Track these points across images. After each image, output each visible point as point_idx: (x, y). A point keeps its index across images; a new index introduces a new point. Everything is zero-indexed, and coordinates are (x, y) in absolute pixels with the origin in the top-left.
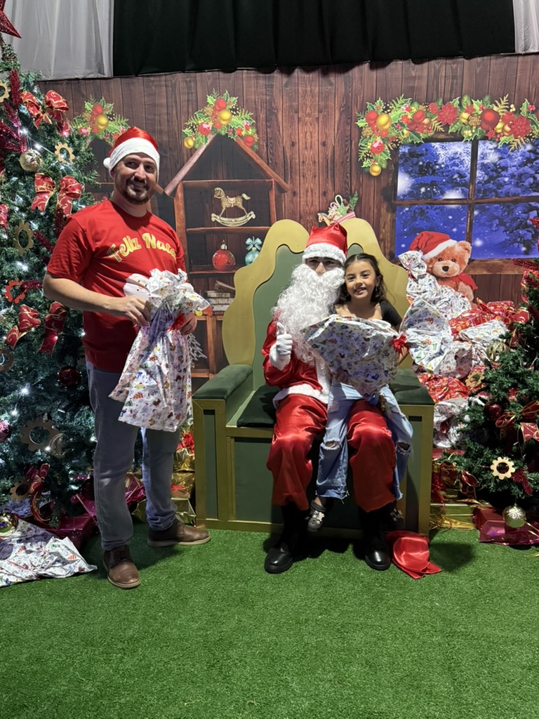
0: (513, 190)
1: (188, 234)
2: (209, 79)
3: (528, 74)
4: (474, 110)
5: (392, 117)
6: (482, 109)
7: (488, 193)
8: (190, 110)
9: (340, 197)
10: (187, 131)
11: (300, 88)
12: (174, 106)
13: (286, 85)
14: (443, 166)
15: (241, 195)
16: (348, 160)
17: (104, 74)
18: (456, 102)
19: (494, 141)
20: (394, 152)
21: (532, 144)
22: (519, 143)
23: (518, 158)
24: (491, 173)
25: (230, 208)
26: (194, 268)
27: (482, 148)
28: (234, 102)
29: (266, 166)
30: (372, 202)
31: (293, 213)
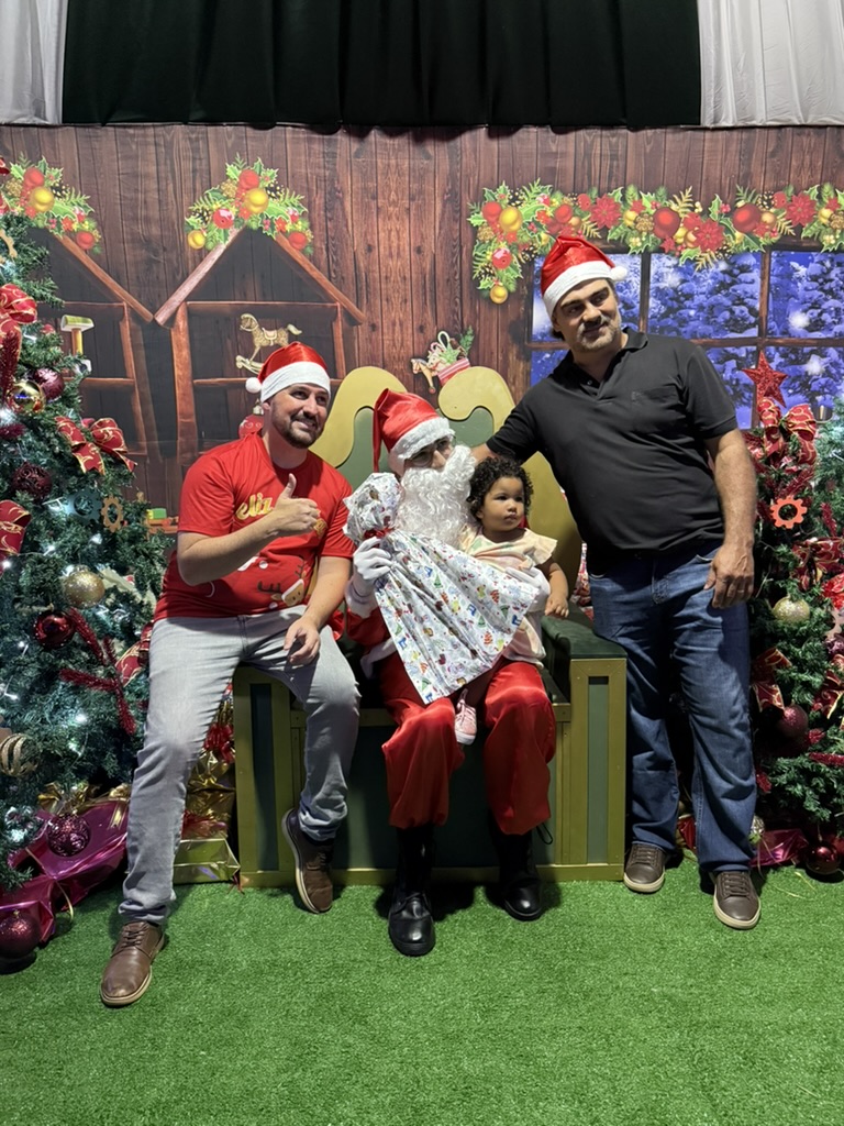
0: (702, 328)
1: (196, 389)
2: (230, 137)
3: (719, 158)
4: (644, 208)
5: (523, 212)
6: (655, 206)
8: (198, 186)
9: (446, 335)
10: (192, 220)
11: (379, 161)
12: (170, 177)
13: (357, 155)
15: (285, 327)
16: (457, 277)
17: (45, 119)
18: (617, 195)
19: (673, 255)
20: (527, 266)
21: (727, 261)
22: (709, 259)
23: (708, 282)
24: (670, 302)
25: (268, 347)
26: (206, 444)
27: (656, 264)
28: (271, 178)
29: (327, 281)
30: (494, 344)
31: (372, 358)
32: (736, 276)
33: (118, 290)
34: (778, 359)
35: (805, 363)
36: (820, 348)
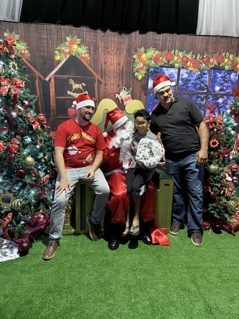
0: (192, 89)
1: (56, 100)
2: (68, 29)
3: (200, 43)
4: (180, 56)
5: (147, 55)
6: (182, 55)
7: (183, 90)
8: (58, 42)
9: (125, 88)
10: (56, 52)
11: (109, 38)
12: (50, 39)
13: (103, 36)
15: (81, 83)
16: (129, 72)
17: (15, 20)
18: (173, 52)
19: (186, 69)
20: (148, 70)
21: (200, 71)
22: (196, 71)
23: (195, 77)
24: (185, 82)
25: (76, 89)
26: (59, 115)
27: (182, 71)
28: (79, 41)
29: (93, 71)
30: (138, 90)
31: (105, 93)
32: (202, 76)
33: (35, 71)
34: (211, 98)
35: (218, 100)
36: (222, 96)
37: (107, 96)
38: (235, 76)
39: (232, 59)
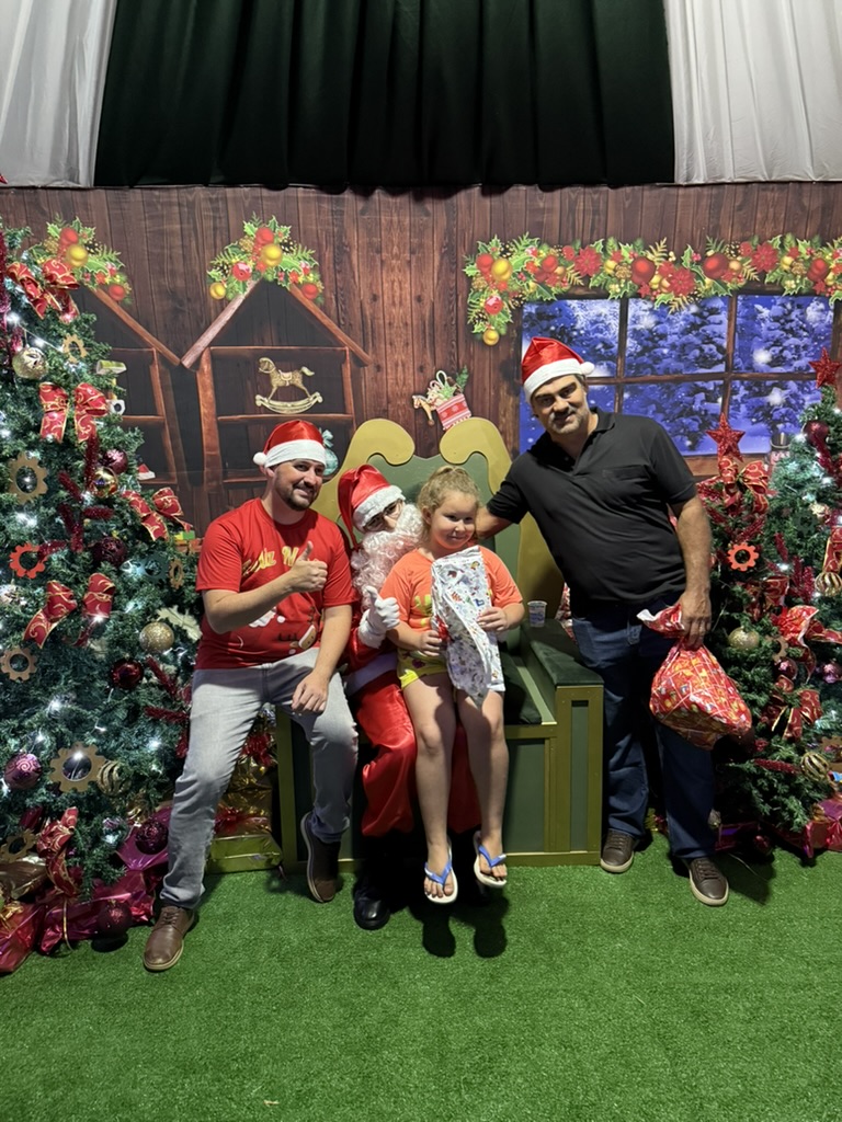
0: (674, 365)
1: (220, 425)
2: (246, 198)
3: (691, 211)
4: (623, 257)
5: (513, 263)
6: (633, 256)
7: (641, 370)
8: (218, 242)
9: (444, 373)
10: (213, 273)
11: (383, 218)
12: (193, 235)
13: (363, 212)
14: (582, 332)
15: (299, 369)
16: (454, 322)
17: (78, 183)
18: (598, 246)
19: (649, 300)
20: (517, 312)
21: (697, 304)
22: (681, 303)
23: (680, 324)
24: (645, 342)
25: (284, 387)
26: (230, 473)
27: (633, 309)
28: (285, 234)
29: (336, 327)
30: (487, 381)
31: (378, 395)
32: (705, 318)
33: (148, 337)
34: (743, 392)
35: (767, 395)
36: (781, 381)
37: (384, 404)
38: (822, 311)
39: (808, 257)
